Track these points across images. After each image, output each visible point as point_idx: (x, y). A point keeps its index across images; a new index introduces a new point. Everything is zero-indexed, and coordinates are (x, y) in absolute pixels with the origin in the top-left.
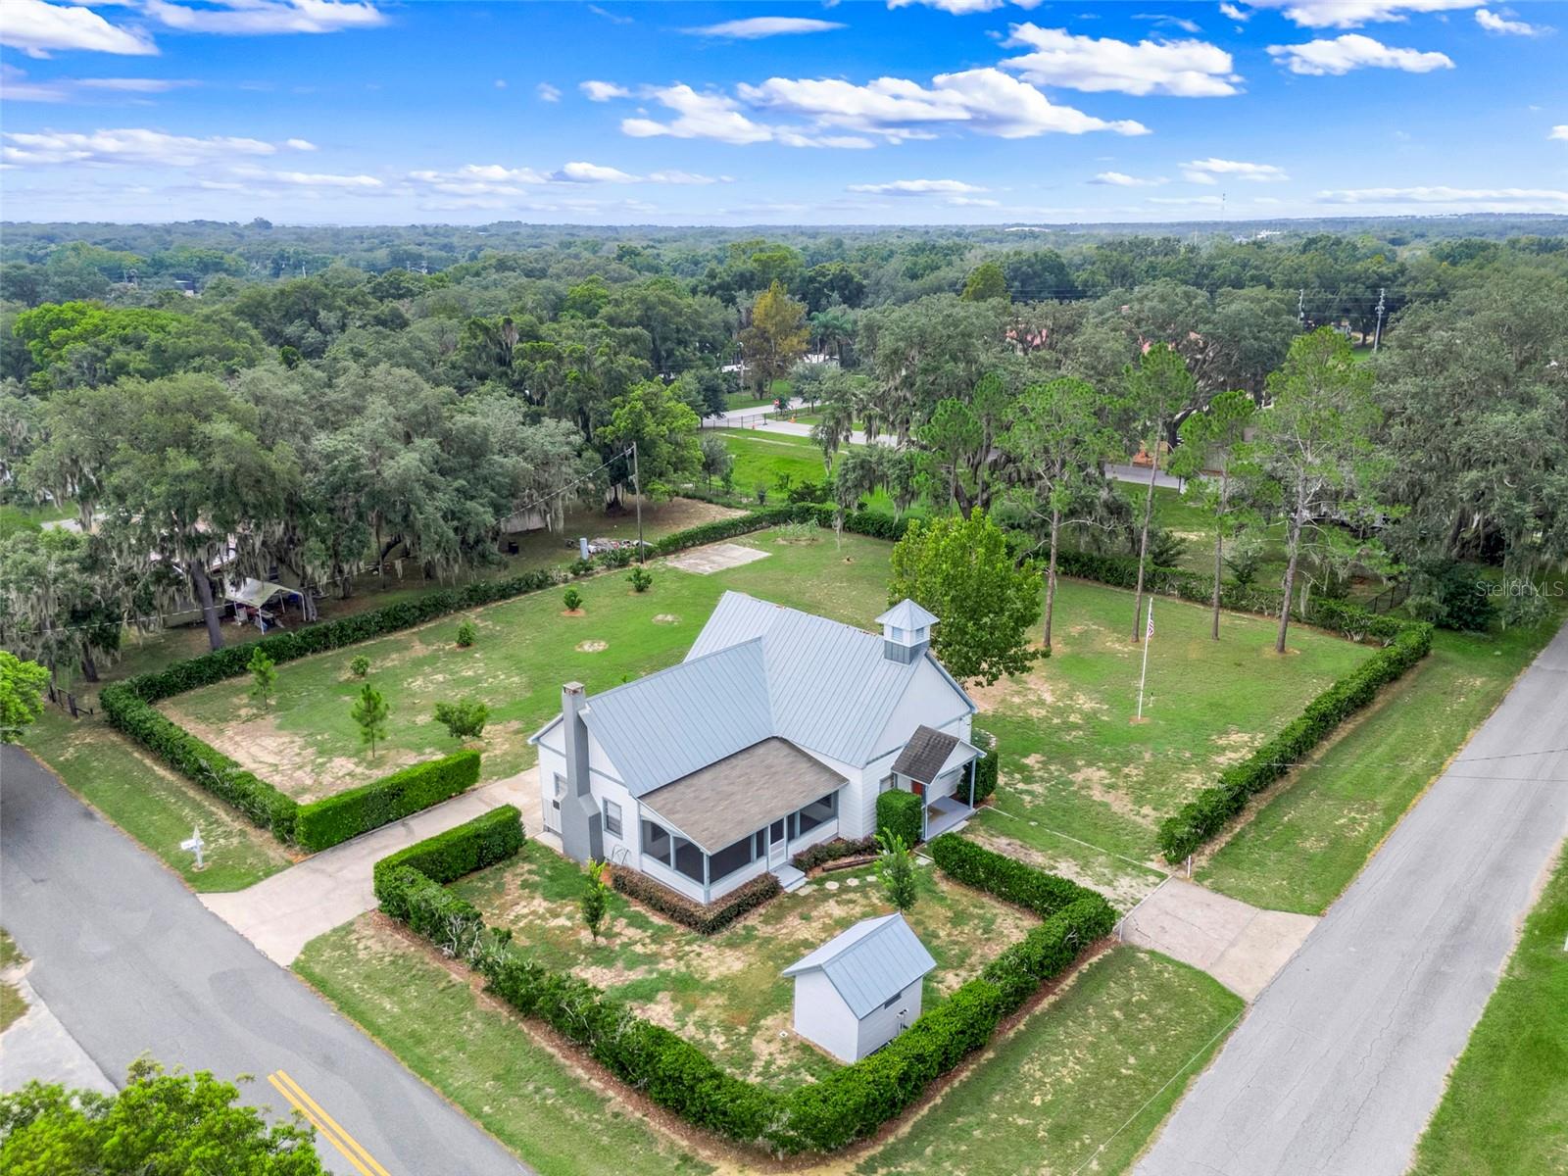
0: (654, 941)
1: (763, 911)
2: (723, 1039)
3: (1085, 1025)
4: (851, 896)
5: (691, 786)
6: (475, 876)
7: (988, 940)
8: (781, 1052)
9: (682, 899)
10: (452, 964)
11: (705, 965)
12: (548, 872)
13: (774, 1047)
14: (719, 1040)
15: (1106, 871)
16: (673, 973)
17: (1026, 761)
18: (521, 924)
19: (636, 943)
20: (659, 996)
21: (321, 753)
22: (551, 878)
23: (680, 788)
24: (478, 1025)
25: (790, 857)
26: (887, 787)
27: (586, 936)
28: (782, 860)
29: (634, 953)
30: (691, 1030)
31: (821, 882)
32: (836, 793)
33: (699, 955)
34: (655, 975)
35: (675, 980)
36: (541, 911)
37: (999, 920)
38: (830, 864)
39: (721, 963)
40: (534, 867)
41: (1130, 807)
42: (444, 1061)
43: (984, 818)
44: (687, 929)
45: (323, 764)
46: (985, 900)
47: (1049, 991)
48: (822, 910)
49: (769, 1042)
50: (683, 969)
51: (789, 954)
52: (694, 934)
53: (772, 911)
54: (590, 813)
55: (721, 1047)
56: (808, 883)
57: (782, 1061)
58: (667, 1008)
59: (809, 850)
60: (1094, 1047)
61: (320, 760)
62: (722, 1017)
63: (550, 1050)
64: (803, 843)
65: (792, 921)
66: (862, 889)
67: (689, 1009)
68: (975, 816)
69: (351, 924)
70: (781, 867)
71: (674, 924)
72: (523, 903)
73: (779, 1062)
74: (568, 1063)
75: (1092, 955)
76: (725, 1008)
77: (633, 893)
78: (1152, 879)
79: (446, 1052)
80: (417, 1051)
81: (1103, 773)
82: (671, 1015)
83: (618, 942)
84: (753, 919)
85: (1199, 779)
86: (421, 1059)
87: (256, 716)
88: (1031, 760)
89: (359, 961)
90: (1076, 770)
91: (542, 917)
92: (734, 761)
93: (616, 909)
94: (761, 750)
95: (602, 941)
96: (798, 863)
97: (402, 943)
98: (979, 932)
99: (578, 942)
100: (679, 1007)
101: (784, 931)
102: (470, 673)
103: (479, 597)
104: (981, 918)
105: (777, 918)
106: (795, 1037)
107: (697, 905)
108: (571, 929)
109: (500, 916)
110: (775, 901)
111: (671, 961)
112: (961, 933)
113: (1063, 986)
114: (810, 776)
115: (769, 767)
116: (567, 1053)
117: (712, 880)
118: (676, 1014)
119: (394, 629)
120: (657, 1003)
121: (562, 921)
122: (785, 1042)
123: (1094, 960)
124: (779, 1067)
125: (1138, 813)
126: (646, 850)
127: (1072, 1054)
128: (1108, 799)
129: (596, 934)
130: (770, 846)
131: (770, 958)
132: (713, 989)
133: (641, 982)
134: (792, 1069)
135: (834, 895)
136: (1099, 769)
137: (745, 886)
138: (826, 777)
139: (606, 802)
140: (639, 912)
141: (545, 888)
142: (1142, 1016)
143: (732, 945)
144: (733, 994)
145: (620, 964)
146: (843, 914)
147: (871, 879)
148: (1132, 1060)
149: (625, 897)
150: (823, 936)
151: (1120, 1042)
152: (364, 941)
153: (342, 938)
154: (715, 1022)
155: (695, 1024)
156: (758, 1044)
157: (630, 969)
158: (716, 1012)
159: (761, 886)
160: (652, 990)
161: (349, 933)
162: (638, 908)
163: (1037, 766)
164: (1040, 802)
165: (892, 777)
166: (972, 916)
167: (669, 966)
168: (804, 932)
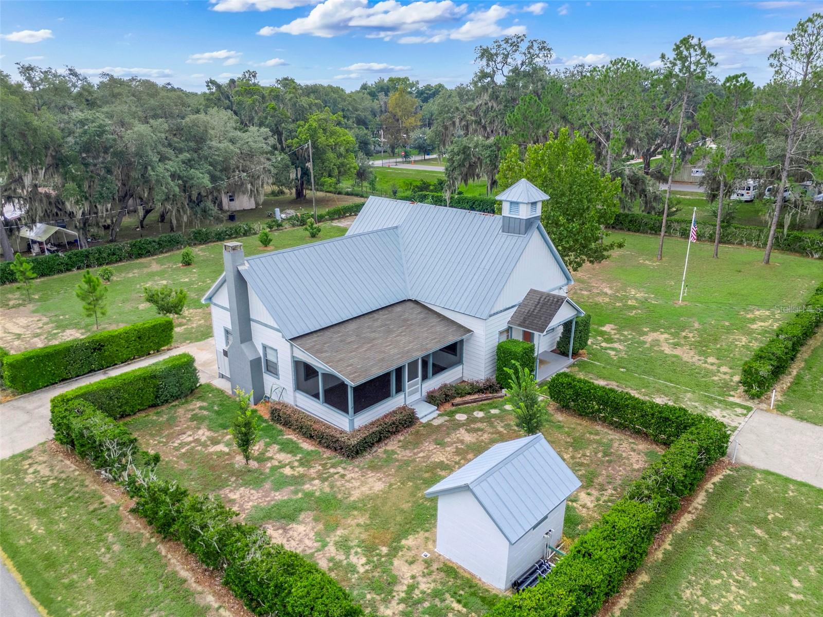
0: (302, 464)
1: (402, 438)
2: (364, 560)
3: (731, 544)
4: (479, 425)
5: (339, 332)
6: (152, 412)
7: (610, 462)
8: (424, 576)
9: (329, 427)
10: (109, 486)
11: (348, 485)
12: (216, 408)
13: (417, 569)
14: (359, 561)
15: (696, 404)
16: (317, 494)
17: (604, 329)
18: (183, 450)
19: (285, 466)
20: (302, 516)
21: (57, 327)
22: (217, 413)
23: (328, 333)
24: (116, 548)
25: (424, 394)
26: (504, 338)
27: (240, 459)
28: (417, 396)
29: (283, 476)
30: (331, 550)
31: (451, 414)
32: (462, 341)
33: (343, 476)
34: (300, 495)
35: (319, 501)
36: (203, 439)
37: (616, 445)
38: (458, 400)
39: (363, 483)
40: (205, 404)
41: (697, 357)
42: (71, 586)
43: (582, 366)
44: (334, 454)
45: (55, 334)
46: (599, 428)
47: (684, 510)
48: (454, 436)
49: (411, 563)
50: (327, 490)
51: (427, 475)
52: (339, 458)
53: (409, 438)
54: (251, 357)
55: (362, 570)
56: (439, 415)
57: (425, 586)
58: (309, 527)
59: (440, 389)
60: (750, 569)
61: (55, 331)
62: (363, 536)
63: (184, 574)
64: (435, 383)
65: (429, 446)
66: (488, 419)
67: (331, 528)
68: (573, 365)
69: (30, 451)
70: (417, 402)
71: (321, 450)
72: (190, 433)
73: (423, 587)
74: (199, 589)
75: (712, 475)
76: (367, 527)
77: (287, 424)
78: (739, 410)
79: (75, 577)
80: (46, 575)
81: (666, 336)
82: (312, 535)
83: (269, 465)
84: (392, 445)
85: (744, 339)
86: (47, 585)
87: (20, 305)
88: (607, 328)
89: (23, 484)
90: (646, 334)
91: (205, 445)
92: (376, 315)
93: (271, 437)
94: (398, 309)
95: (253, 464)
96: (431, 399)
97: (70, 467)
98: (600, 455)
99: (232, 465)
100: (320, 526)
101: (421, 455)
102: (187, 280)
103: (201, 239)
104: (599, 443)
105: (416, 442)
106: (438, 558)
107: (342, 432)
108: (228, 454)
109: (165, 444)
110: (412, 430)
111: (317, 482)
112: (584, 455)
113: (695, 504)
114: (440, 328)
115: (406, 320)
116: (200, 577)
117: (357, 410)
118: (318, 534)
119: (140, 256)
120: (299, 523)
121: (221, 448)
122: (428, 563)
123: (716, 479)
124: (423, 592)
125: (706, 362)
126: (299, 387)
127: (730, 576)
128: (678, 352)
129: (247, 458)
130: (407, 384)
131: (409, 479)
132: (355, 508)
133: (286, 502)
134: (436, 594)
135: (464, 425)
136: (662, 333)
137: (386, 416)
138: (453, 329)
139: (265, 347)
140: (291, 440)
141: (211, 420)
142: (785, 534)
143: (373, 468)
144: (375, 513)
145: (268, 485)
146: (474, 440)
147: (493, 411)
148: (796, 583)
149: (279, 427)
150: (457, 459)
151: (774, 561)
152: (35, 467)
153: (17, 464)
154: (356, 542)
155: (336, 543)
156: (400, 566)
157: (277, 490)
158: (358, 531)
159: (398, 417)
160: (295, 510)
161: (25, 459)
162: (291, 436)
163: (613, 332)
164: (623, 355)
165: (509, 330)
166: (590, 442)
167: (315, 487)
168: (440, 457)
